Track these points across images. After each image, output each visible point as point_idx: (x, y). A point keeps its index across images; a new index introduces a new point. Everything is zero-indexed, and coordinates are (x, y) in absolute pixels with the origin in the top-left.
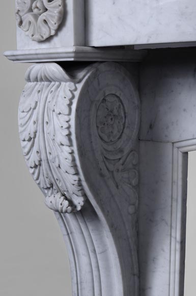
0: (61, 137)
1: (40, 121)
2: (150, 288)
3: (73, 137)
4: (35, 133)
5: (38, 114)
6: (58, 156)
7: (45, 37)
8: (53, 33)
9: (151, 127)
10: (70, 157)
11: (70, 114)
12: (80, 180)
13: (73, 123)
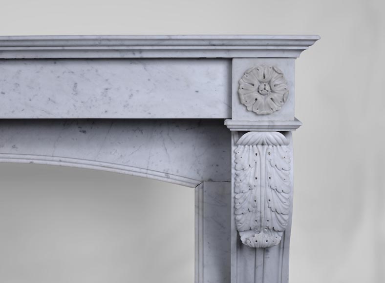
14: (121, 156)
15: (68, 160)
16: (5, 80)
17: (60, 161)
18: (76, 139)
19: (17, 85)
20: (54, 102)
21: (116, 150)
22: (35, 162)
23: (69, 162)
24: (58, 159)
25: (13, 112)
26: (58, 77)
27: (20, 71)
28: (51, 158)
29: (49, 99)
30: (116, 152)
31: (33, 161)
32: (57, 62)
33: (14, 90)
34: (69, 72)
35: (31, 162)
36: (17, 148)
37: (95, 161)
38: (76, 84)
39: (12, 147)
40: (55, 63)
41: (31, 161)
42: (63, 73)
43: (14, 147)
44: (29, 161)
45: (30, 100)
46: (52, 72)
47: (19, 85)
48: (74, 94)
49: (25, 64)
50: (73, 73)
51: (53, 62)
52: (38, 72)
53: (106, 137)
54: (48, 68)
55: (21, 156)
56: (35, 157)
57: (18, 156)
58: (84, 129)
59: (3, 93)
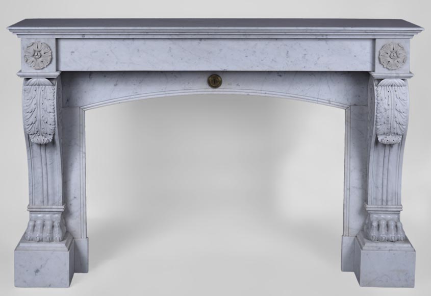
0: (50, 109)
1: (38, 103)
2: (70, 180)
3: (55, 109)
4: (35, 109)
5: (37, 100)
6: (47, 118)
7: (42, 68)
8: (45, 66)
9: (68, 100)
10: (53, 117)
11: (54, 100)
12: (55, 127)
13: (55, 103)
14: (302, 90)
15: (270, 93)
16: (248, 49)
17: (266, 93)
18: (276, 80)
19: (255, 52)
20: (276, 62)
22: (250, 94)
24: (264, 92)
25: (252, 67)
26: (278, 48)
27: (257, 44)
28: (260, 92)
29: (273, 60)
30: (299, 88)
33: (253, 54)
34: (284, 45)
35: (248, 94)
36: (240, 85)
38: (288, 52)
42: (281, 45)
43: (238, 85)
45: (262, 60)
46: (275, 45)
48: (287, 57)
50: (286, 45)
52: (266, 45)
55: (242, 91)
56: (250, 91)
57: (240, 90)
58: (280, 74)
59: (247, 57)
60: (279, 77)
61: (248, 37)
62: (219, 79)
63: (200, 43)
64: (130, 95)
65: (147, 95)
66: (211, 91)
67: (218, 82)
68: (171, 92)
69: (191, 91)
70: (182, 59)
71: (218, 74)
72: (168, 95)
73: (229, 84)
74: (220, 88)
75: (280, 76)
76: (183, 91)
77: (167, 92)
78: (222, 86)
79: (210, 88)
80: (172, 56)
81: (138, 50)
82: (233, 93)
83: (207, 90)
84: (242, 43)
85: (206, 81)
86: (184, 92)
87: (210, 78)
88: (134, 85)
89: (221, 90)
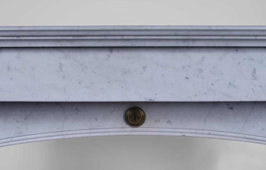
14: (263, 129)
15: (216, 133)
16: (189, 66)
17: (209, 134)
18: (224, 115)
19: (201, 70)
20: (235, 87)
21: (259, 124)
22: (187, 135)
23: (217, 135)
24: (208, 132)
25: (196, 95)
26: (239, 63)
27: (204, 58)
28: (201, 132)
29: (230, 83)
30: (258, 126)
31: (186, 134)
32: (239, 50)
33: (197, 75)
34: (249, 59)
35: (184, 136)
36: (171, 123)
37: (240, 134)
38: (255, 70)
39: (168, 122)
40: (237, 51)
41: (184, 134)
42: (244, 60)
43: (169, 122)
44: (181, 134)
45: (213, 85)
46: (233, 59)
47: (202, 71)
48: (253, 79)
49: (209, 51)
50: (252, 59)
51: (235, 49)
52: (220, 59)
53: (250, 113)
54: (231, 55)
55: (175, 130)
56: (187, 131)
57: (171, 130)
58: (231, 106)
59: (187, 78)
60: (230, 110)
61: (191, 44)
62: (142, 113)
63: (109, 56)
64: (11, 136)
65: (38, 136)
66: (129, 131)
67: (139, 117)
68: (71, 132)
69: (101, 130)
70: (80, 83)
71: (139, 106)
72: (66, 137)
73: (156, 121)
74: (142, 126)
75: (232, 108)
76: (89, 131)
77: (64, 133)
78: (145, 124)
79: (128, 126)
80: (64, 77)
81: (9, 68)
82: (162, 134)
83: (123, 130)
84: (179, 55)
85: (122, 116)
86: (90, 133)
87: (128, 113)
88: (18, 122)
89: (144, 129)
